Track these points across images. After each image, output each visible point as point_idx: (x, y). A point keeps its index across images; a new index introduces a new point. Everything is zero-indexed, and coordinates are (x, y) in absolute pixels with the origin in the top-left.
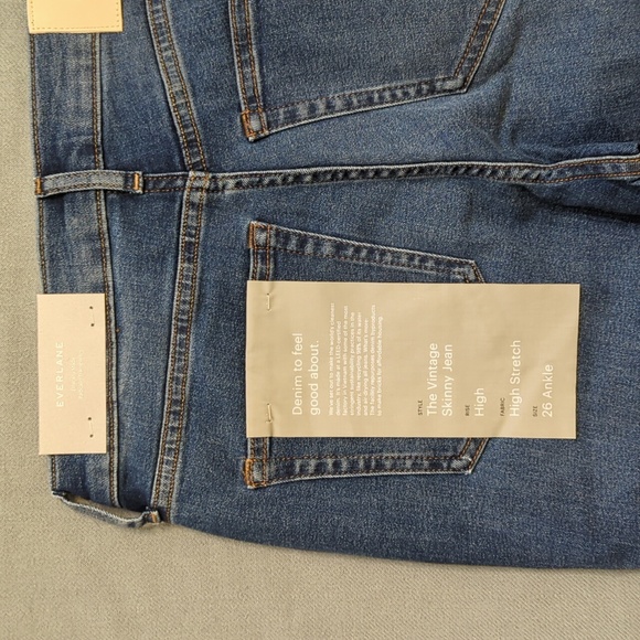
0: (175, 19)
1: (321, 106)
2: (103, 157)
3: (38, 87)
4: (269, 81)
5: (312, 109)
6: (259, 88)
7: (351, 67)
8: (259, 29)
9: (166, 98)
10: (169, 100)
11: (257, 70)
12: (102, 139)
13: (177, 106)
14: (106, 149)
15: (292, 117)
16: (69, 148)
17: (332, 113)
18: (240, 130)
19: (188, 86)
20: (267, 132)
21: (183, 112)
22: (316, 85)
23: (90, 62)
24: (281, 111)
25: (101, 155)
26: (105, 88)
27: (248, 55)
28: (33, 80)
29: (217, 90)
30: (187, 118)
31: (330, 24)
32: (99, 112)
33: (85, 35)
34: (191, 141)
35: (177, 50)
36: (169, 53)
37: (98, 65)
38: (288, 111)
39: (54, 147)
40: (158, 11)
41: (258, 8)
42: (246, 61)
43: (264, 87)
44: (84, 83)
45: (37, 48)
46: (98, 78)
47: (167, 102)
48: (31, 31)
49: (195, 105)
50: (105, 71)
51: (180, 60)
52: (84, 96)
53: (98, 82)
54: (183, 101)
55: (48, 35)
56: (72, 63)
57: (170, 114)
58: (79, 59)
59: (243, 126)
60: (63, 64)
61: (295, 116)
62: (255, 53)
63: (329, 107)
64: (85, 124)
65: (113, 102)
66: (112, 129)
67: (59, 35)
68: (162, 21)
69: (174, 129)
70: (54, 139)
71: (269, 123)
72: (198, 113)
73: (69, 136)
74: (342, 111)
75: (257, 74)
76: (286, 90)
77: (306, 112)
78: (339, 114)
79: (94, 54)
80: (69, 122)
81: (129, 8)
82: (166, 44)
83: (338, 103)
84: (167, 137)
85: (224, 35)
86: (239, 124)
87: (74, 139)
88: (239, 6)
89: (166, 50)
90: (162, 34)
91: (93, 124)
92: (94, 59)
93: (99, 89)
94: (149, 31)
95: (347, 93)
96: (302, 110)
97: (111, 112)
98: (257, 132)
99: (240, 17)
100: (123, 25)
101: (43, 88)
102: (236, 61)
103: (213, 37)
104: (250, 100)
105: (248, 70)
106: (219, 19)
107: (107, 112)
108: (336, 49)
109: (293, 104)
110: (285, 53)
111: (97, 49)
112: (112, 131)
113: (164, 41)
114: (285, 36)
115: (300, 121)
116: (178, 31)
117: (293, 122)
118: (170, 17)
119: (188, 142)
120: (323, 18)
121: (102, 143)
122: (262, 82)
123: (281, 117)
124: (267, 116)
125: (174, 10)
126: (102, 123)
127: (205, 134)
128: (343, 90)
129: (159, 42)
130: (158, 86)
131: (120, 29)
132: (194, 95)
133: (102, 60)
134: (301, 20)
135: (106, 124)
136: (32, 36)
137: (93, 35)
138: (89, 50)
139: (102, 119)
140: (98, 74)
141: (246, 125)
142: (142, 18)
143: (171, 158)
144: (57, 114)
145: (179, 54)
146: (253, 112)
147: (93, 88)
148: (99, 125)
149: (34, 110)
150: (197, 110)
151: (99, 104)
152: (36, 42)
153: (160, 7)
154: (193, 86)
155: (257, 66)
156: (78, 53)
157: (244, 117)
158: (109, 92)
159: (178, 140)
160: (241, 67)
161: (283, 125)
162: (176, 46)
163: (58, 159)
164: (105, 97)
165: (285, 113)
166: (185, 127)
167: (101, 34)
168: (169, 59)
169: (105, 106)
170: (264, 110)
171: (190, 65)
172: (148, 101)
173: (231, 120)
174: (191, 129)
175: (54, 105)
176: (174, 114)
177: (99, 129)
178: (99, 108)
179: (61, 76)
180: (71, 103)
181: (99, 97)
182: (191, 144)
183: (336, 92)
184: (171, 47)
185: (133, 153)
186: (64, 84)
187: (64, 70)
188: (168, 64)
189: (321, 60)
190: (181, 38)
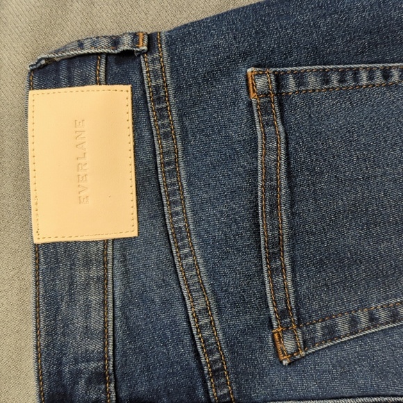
0: (197, 222)
1: (363, 319)
2: (115, 387)
3: (42, 303)
4: (303, 290)
5: (354, 322)
6: (292, 299)
7: (397, 274)
8: (292, 236)
9: (188, 317)
10: (191, 320)
11: (289, 278)
12: (114, 366)
13: (200, 327)
14: (118, 376)
15: (331, 333)
16: (76, 375)
17: (375, 327)
18: (272, 352)
19: (212, 301)
20: (303, 353)
21: (207, 333)
22: (356, 293)
23: (101, 273)
24: (318, 326)
25: (112, 385)
26: (118, 303)
27: (279, 263)
28: (37, 296)
29: (244, 304)
30: (212, 340)
31: (376, 230)
32: (111, 333)
33: (97, 242)
34: (217, 370)
35: (199, 256)
36: (190, 260)
37: (110, 276)
38: (326, 327)
39: (60, 373)
40: (177, 214)
41: (293, 214)
42: (277, 269)
43: (296, 298)
44: (94, 298)
45: (42, 260)
46: (110, 291)
47: (189, 322)
48: (36, 241)
49: (221, 323)
50: (118, 283)
51: (202, 269)
52: (94, 314)
53: (110, 296)
54: (207, 321)
55: (54, 244)
56: (81, 275)
57: (193, 336)
58: (89, 270)
59: (275, 346)
60: (72, 277)
61: (334, 332)
62: (287, 261)
63: (373, 319)
64: (95, 346)
65: (127, 319)
66: (125, 352)
67: (67, 245)
68: (182, 224)
69: (197, 355)
70: (60, 364)
71: (305, 342)
72: (224, 334)
73: (76, 361)
74: (387, 323)
75: (290, 284)
76: (322, 300)
77: (346, 327)
78: (384, 327)
79: (105, 263)
80: (76, 344)
81: (145, 212)
82: (187, 250)
83: (383, 315)
84: (188, 365)
85: (252, 241)
86: (271, 344)
87: (82, 366)
88: (271, 212)
89: (186, 256)
90: (182, 239)
91: (104, 347)
92: (105, 269)
93: (111, 305)
94: (168, 235)
95: (392, 301)
96: (342, 325)
97: (124, 330)
98: (292, 354)
99: (272, 225)
100: (139, 229)
101: (48, 304)
102: (265, 269)
103: (240, 243)
104: (283, 314)
105: (279, 279)
106: (247, 224)
107: (120, 332)
108: (381, 257)
109: (331, 318)
110: (321, 260)
111: (110, 257)
112: (125, 353)
113: (184, 247)
114: (323, 243)
115: (339, 337)
116: (199, 236)
117: (332, 340)
118: (191, 220)
119: (214, 372)
120: (368, 224)
121: (114, 370)
122: (294, 292)
123: (319, 334)
124: (303, 333)
125: (195, 212)
126: (114, 345)
127: (232, 359)
128: (386, 298)
129: (178, 247)
130: (178, 303)
131: (135, 234)
132: (219, 312)
133: (115, 270)
134: (342, 226)
135: (119, 346)
136: (36, 246)
137: (106, 242)
138: (100, 259)
139: (114, 341)
140: (110, 286)
141: (279, 346)
142: (160, 222)
143: (194, 389)
144: (63, 334)
145: (200, 261)
146: (286, 329)
147: (104, 304)
148: (111, 348)
149: (37, 329)
150: (223, 329)
151: (111, 324)
152: (41, 252)
153: (179, 208)
154: (217, 301)
155: (289, 274)
156: (87, 264)
157: (276, 336)
158: (122, 307)
159: (202, 369)
160: (271, 276)
161: (320, 344)
162: (197, 252)
163: (64, 386)
164: (118, 313)
165: (322, 328)
166: (210, 353)
167: (113, 240)
168: (190, 268)
169: (118, 325)
170: (298, 326)
171: (212, 273)
172: (167, 321)
173: (261, 339)
174: (217, 356)
175: (60, 325)
176: (196, 337)
177: (111, 353)
178: (110, 329)
179: (68, 291)
180: (79, 323)
181: (111, 315)
182: (216, 373)
183: (379, 301)
184: (192, 254)
185: (150, 380)
186: (72, 300)
187: (71, 284)
188: (189, 274)
189: (363, 267)
190: (203, 244)
